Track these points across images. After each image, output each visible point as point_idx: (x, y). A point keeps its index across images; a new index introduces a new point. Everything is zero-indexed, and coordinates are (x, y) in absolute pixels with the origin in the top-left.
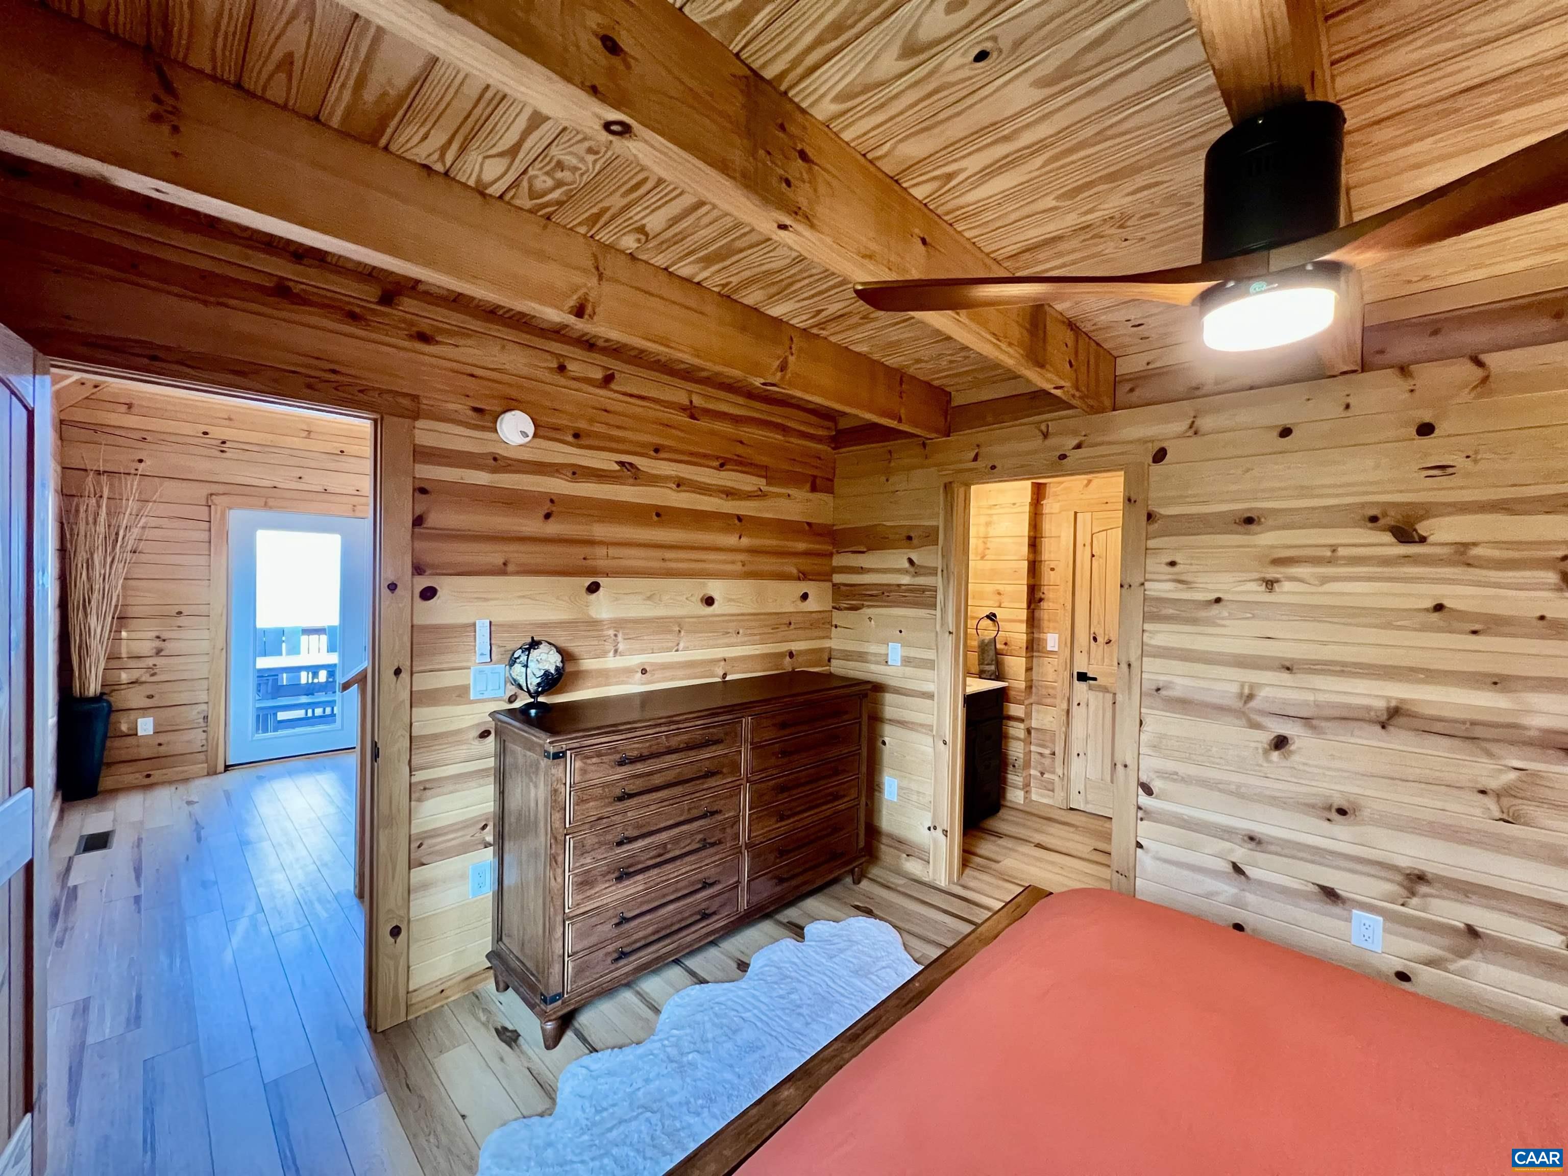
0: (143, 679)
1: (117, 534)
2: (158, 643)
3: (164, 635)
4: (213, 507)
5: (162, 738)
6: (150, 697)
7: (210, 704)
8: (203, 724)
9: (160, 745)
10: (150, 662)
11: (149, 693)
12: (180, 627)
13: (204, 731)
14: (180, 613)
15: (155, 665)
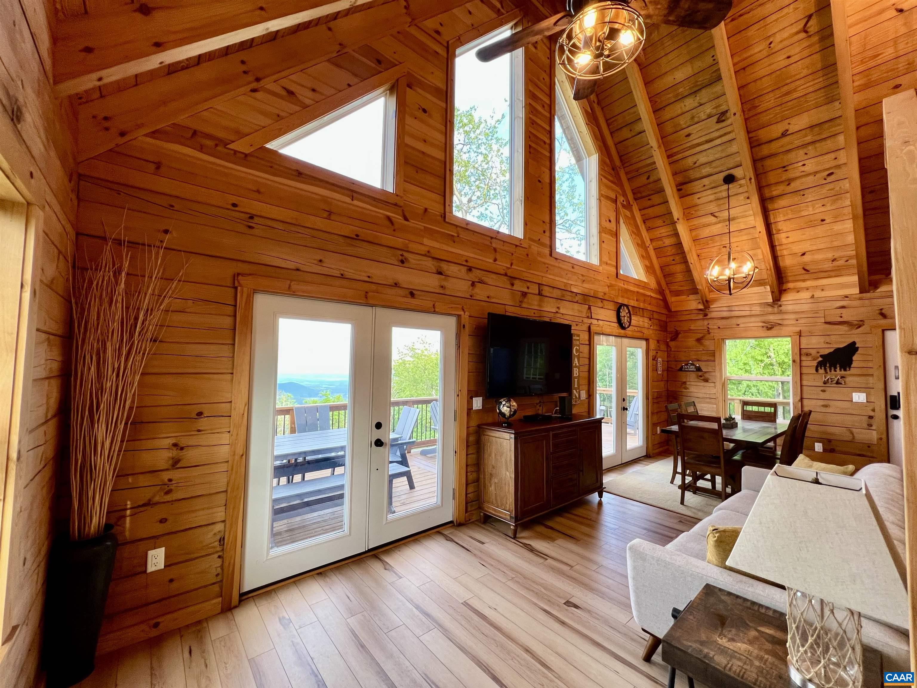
0: (157, 499)
1: (136, 319)
2: (174, 453)
3: (183, 442)
4: (239, 288)
5: (174, 572)
6: (163, 521)
7: (227, 522)
8: (219, 549)
9: (171, 581)
10: (166, 476)
11: (161, 517)
12: (199, 431)
13: (219, 557)
14: (200, 414)
15: (170, 480)
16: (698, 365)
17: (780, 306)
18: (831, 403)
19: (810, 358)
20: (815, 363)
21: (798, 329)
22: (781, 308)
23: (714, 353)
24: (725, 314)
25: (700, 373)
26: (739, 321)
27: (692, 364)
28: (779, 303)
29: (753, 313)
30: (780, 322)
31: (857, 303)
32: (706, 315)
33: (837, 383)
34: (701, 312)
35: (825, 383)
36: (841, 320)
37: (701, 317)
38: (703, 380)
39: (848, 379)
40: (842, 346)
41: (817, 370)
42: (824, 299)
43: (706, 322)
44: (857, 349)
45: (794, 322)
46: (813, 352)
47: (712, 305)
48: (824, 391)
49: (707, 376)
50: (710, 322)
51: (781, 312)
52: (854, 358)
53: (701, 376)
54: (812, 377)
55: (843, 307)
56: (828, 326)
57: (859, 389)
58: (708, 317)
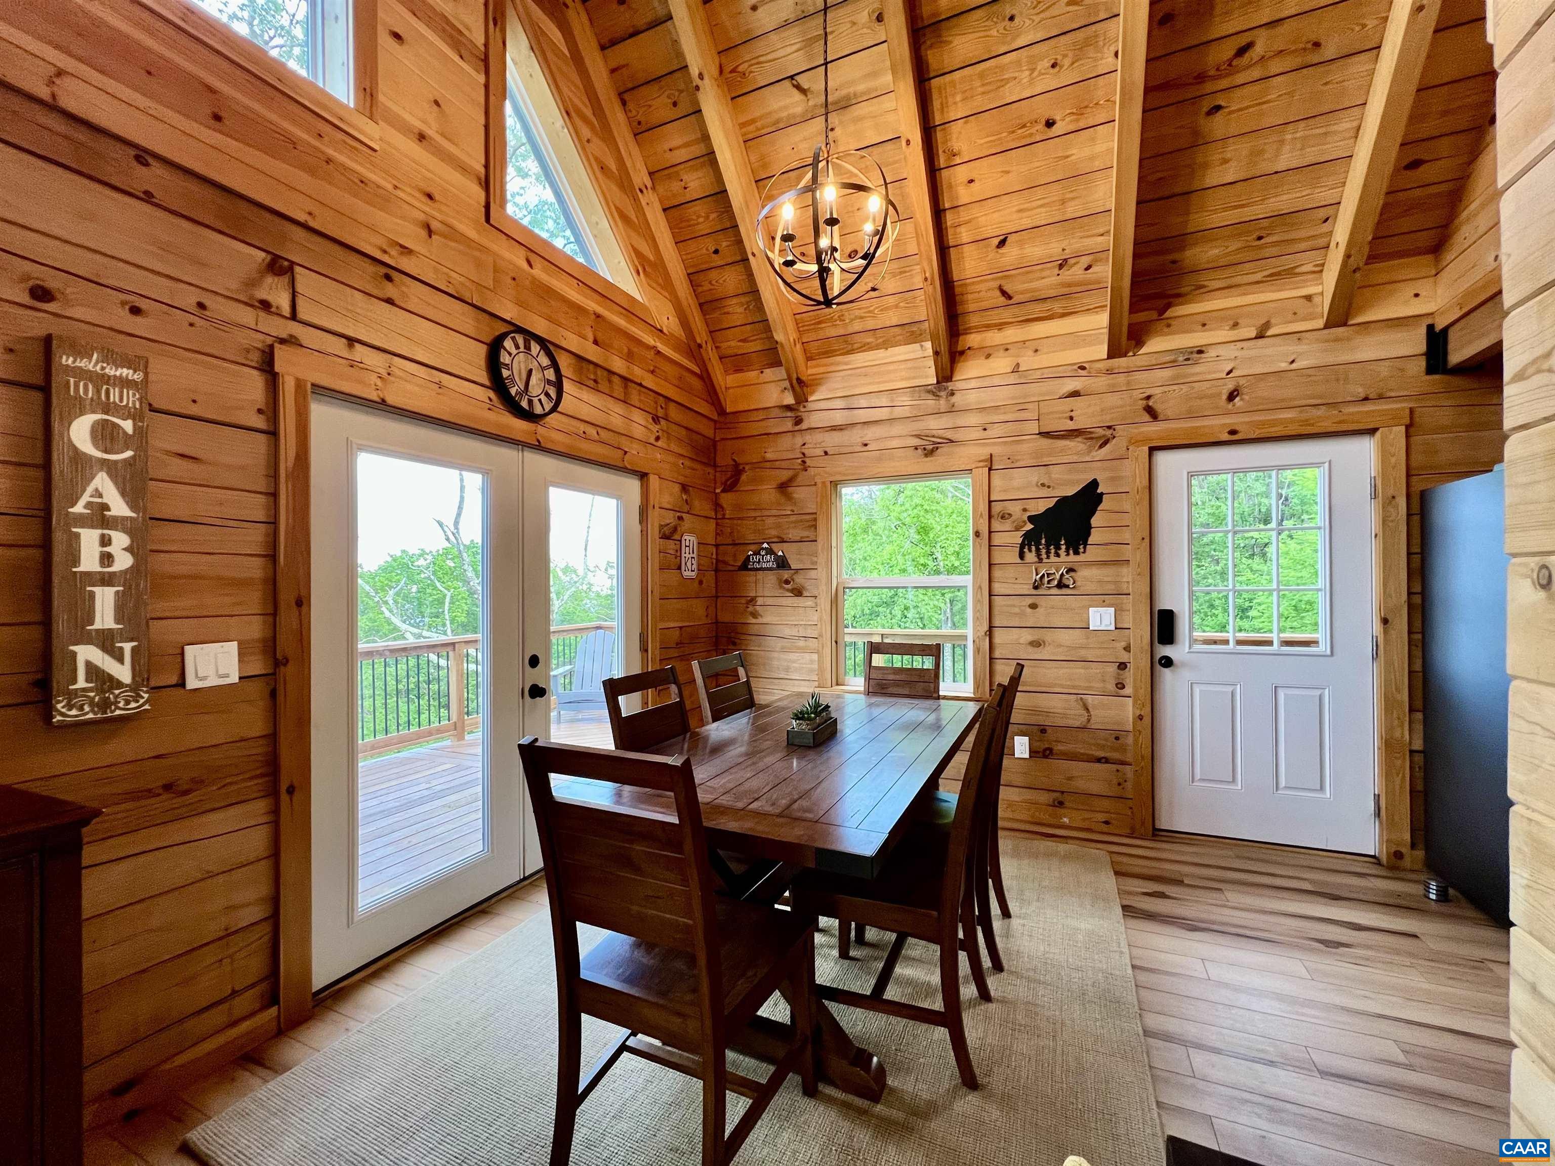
16: (780, 553)
17: (952, 394)
18: (1048, 636)
19: (1007, 525)
20: (1017, 538)
21: (984, 452)
22: (954, 399)
23: (815, 520)
24: (839, 418)
25: (786, 575)
26: (870, 434)
27: (770, 551)
28: (951, 386)
29: (898, 412)
30: (949, 434)
31: (1101, 382)
32: (798, 421)
33: (1061, 585)
34: (789, 414)
35: (1036, 588)
36: (1071, 425)
37: (789, 425)
38: (792, 591)
39: (1083, 574)
40: (1071, 491)
41: (1022, 556)
42: (1038, 374)
43: (799, 440)
44: (1099, 498)
45: (977, 434)
46: (1015, 509)
47: (812, 393)
48: (1033, 606)
49: (799, 579)
50: (808, 438)
51: (952, 410)
52: (1094, 521)
53: (787, 582)
54: (1010, 572)
55: (1075, 394)
56: (1046, 442)
57: (1103, 598)
58: (804, 426)
